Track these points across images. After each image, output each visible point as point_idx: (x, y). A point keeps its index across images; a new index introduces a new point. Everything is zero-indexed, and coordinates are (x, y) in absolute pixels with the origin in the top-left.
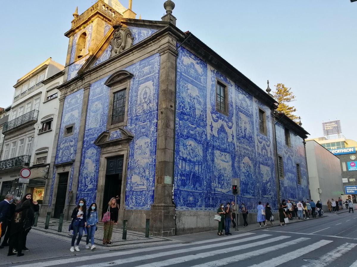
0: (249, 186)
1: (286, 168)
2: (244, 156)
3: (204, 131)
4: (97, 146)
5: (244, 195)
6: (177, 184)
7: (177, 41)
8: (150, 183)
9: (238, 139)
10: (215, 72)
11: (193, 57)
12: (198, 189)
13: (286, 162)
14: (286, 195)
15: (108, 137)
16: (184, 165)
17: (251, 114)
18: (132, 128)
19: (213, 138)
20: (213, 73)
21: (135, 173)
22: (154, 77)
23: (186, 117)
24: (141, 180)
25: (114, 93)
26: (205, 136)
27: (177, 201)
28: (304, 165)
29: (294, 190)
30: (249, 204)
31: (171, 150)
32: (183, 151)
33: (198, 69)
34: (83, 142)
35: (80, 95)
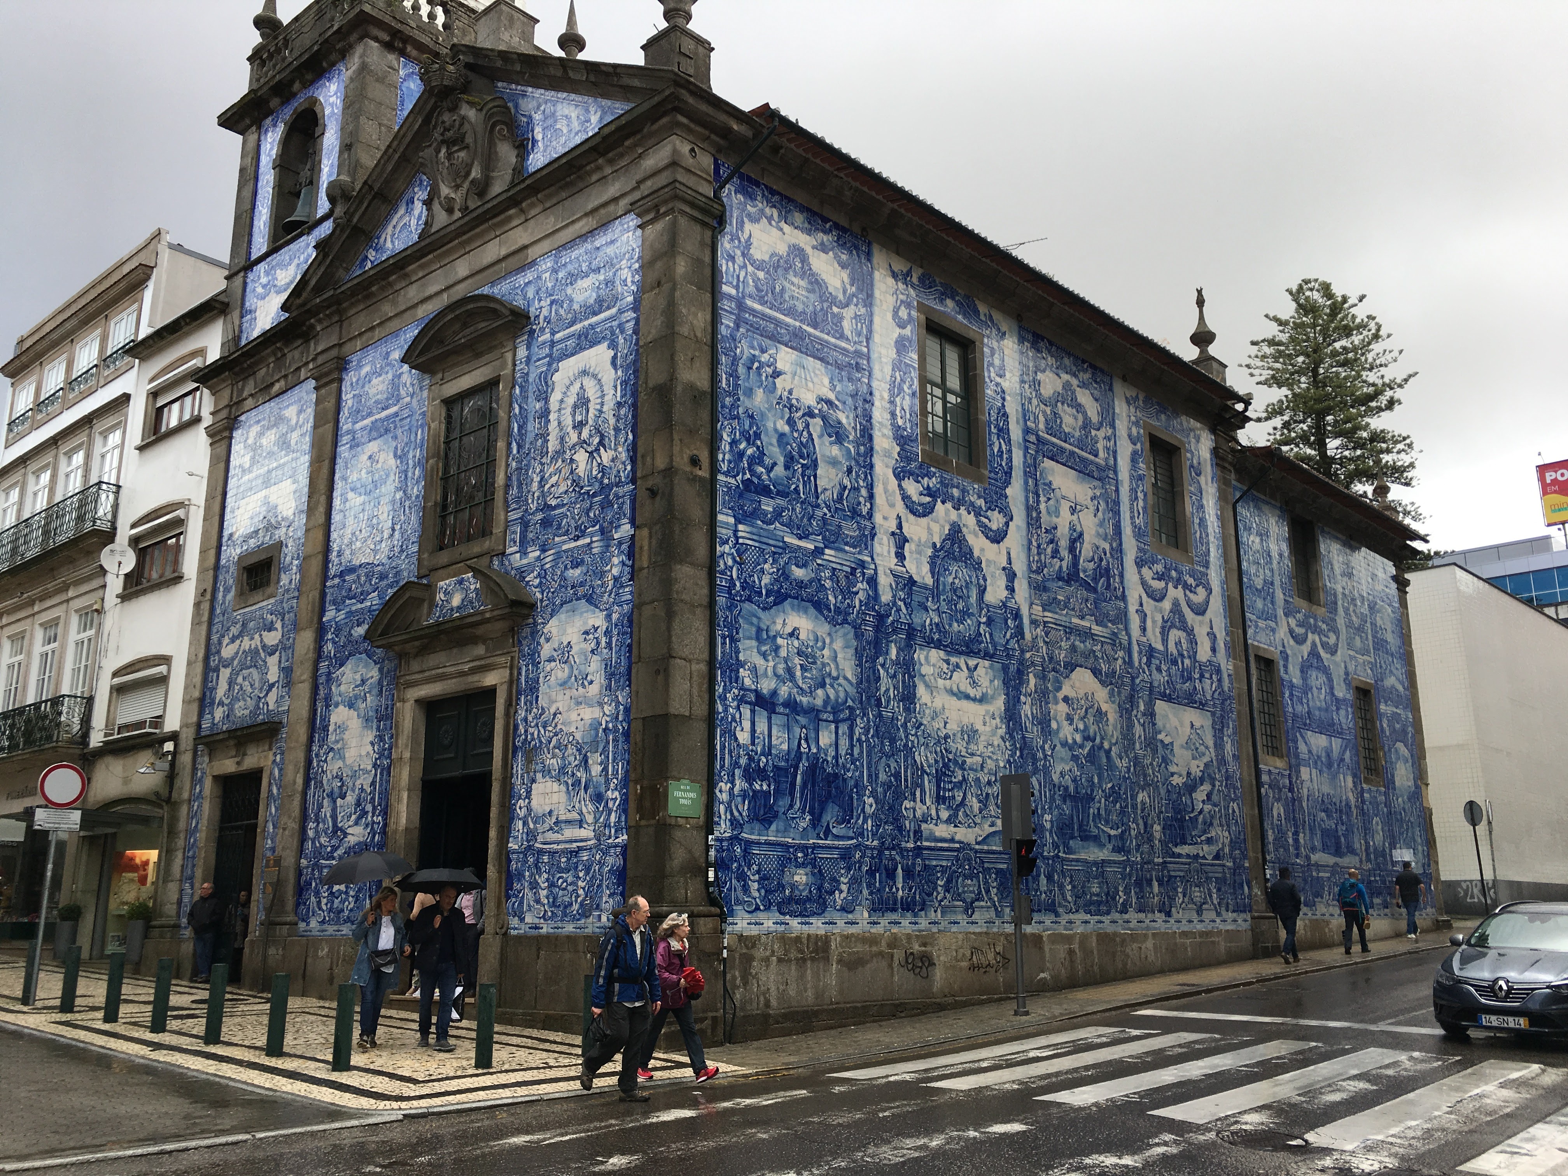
0: (1097, 805)
1: (1299, 708)
2: (1071, 667)
3: (862, 565)
4: (378, 647)
5: (1069, 851)
6: (732, 814)
7: (719, 151)
8: (609, 815)
9: (1038, 588)
10: (915, 280)
11: (799, 218)
12: (834, 831)
13: (1294, 680)
14: (1296, 841)
15: (426, 605)
16: (762, 727)
17: (1103, 463)
18: (529, 564)
19: (910, 594)
20: (901, 286)
21: (546, 771)
22: (615, 323)
23: (768, 506)
24: (570, 799)
25: (449, 403)
26: (865, 585)
27: (730, 890)
28: (1400, 688)
29: (1341, 811)
30: (1095, 889)
31: (698, 662)
32: (759, 661)
33: (824, 276)
34: (321, 630)
35: (300, 412)
